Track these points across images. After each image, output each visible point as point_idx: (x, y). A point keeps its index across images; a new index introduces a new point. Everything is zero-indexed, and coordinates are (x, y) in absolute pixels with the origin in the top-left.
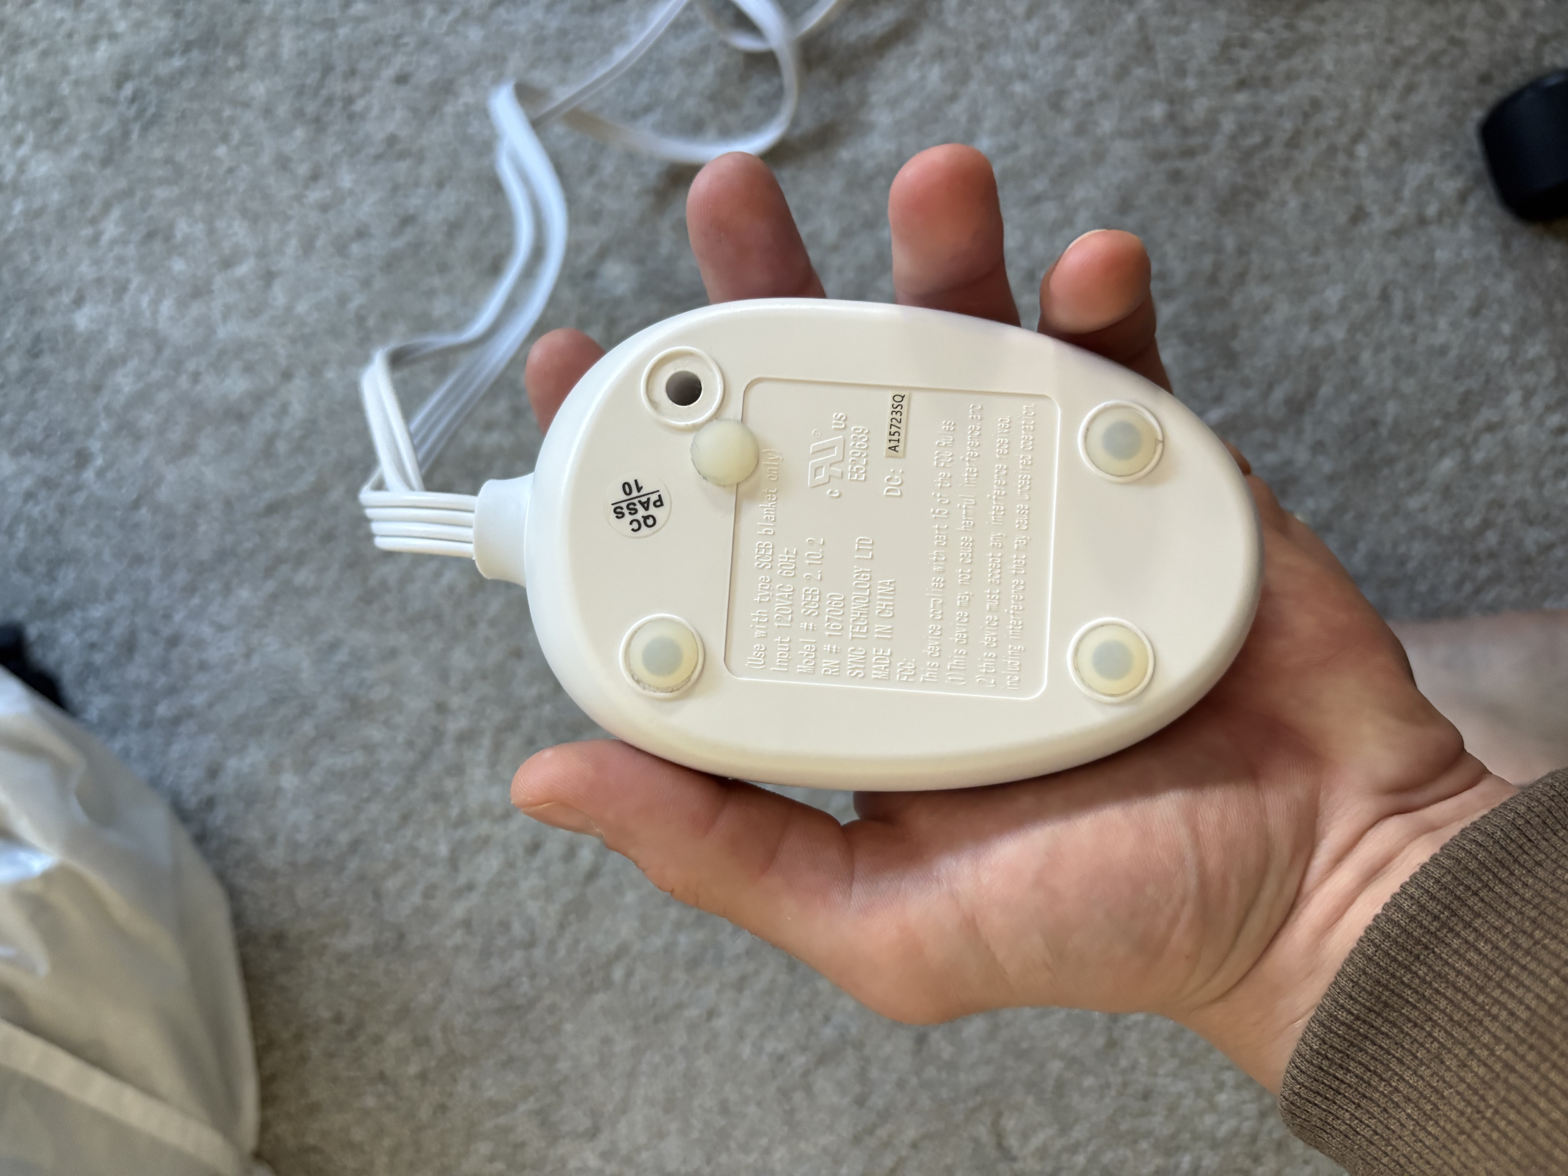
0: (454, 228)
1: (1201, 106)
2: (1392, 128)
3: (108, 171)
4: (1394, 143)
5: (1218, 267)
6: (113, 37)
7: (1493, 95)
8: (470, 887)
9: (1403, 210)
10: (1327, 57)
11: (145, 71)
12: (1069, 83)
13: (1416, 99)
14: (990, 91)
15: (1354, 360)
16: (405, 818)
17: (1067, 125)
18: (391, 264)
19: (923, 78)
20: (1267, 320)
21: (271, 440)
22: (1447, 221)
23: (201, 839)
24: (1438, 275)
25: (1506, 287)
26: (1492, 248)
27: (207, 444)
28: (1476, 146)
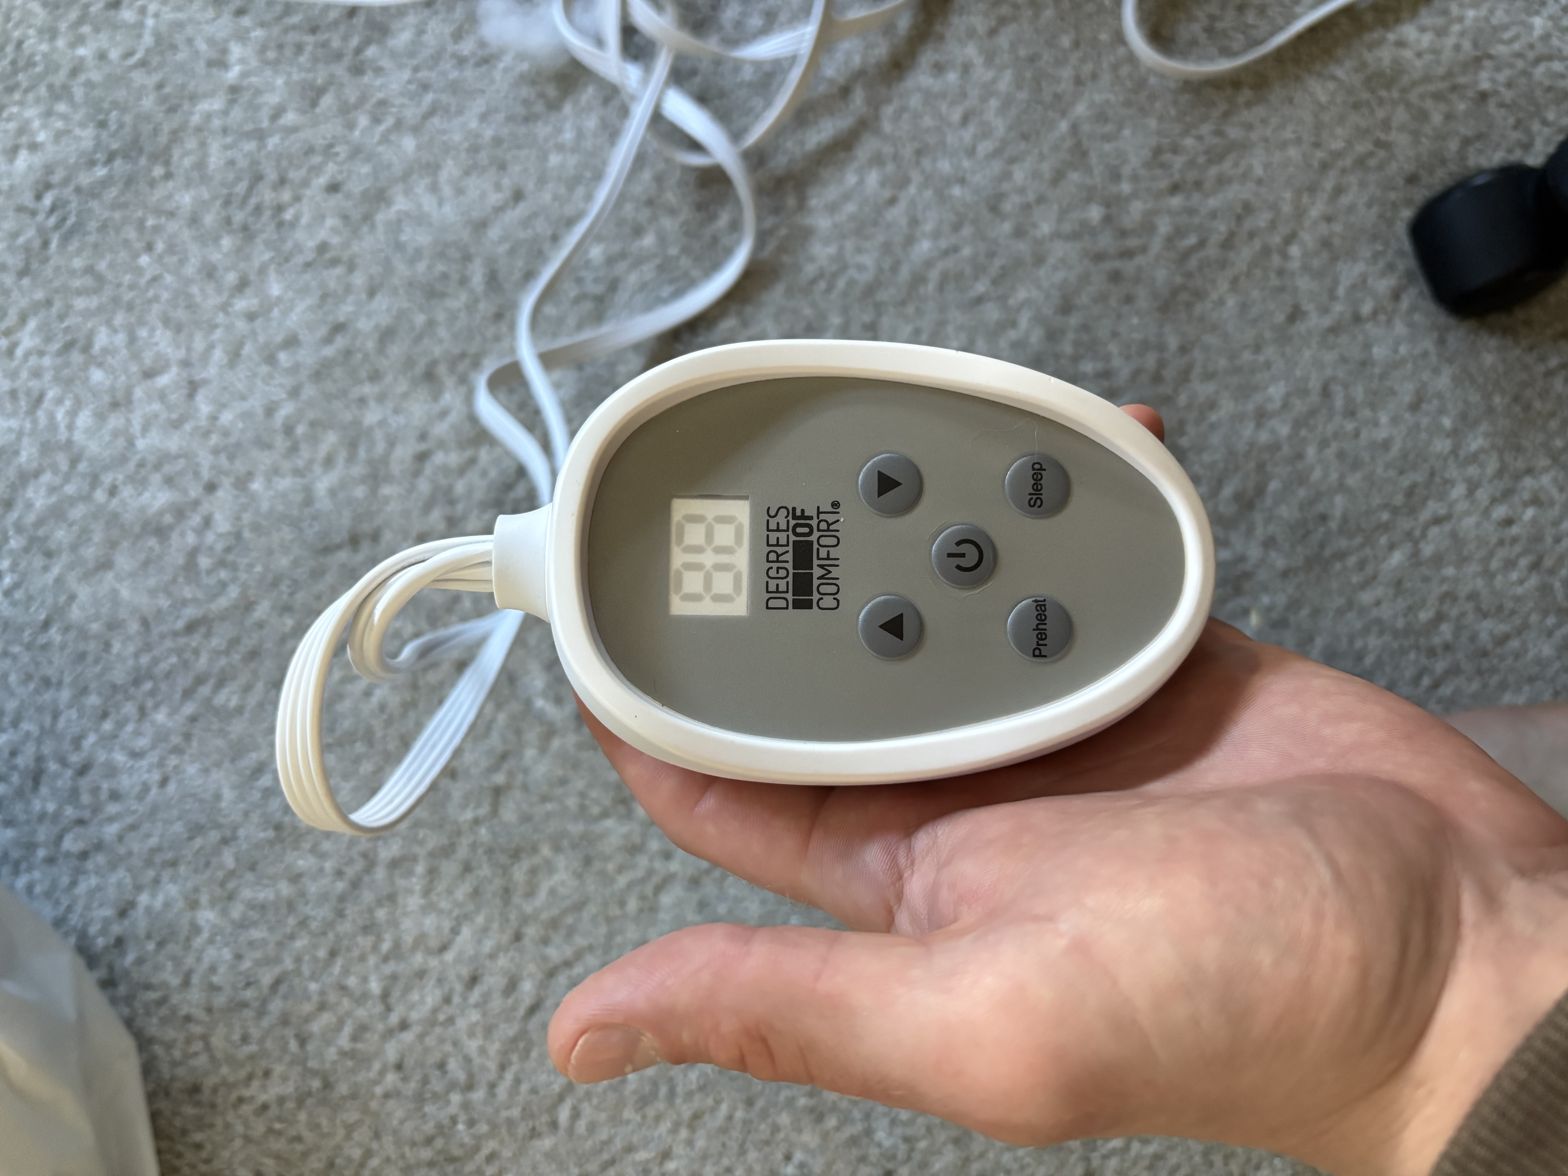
0: (386, 335)
1: (1137, 208)
2: (1324, 229)
3: (26, 281)
4: (1326, 243)
5: (1162, 364)
6: (34, 147)
7: (1421, 195)
8: (404, 1026)
9: (1338, 308)
10: (1256, 163)
11: (66, 182)
12: (1006, 186)
13: (1345, 200)
14: (929, 194)
15: (1300, 456)
16: (333, 954)
17: (1007, 227)
18: (320, 373)
19: (861, 182)
20: (1213, 417)
21: (192, 554)
22: (1382, 318)
23: (108, 984)
24: (1377, 370)
25: (1443, 382)
26: (1428, 344)
27: (124, 561)
28: (1407, 244)
